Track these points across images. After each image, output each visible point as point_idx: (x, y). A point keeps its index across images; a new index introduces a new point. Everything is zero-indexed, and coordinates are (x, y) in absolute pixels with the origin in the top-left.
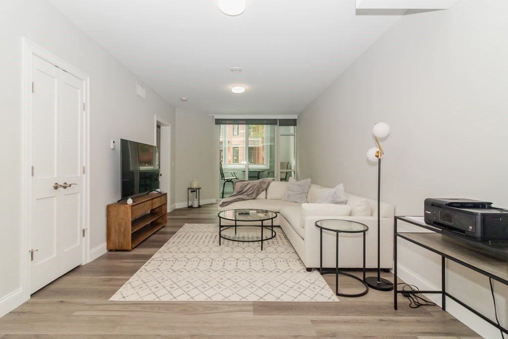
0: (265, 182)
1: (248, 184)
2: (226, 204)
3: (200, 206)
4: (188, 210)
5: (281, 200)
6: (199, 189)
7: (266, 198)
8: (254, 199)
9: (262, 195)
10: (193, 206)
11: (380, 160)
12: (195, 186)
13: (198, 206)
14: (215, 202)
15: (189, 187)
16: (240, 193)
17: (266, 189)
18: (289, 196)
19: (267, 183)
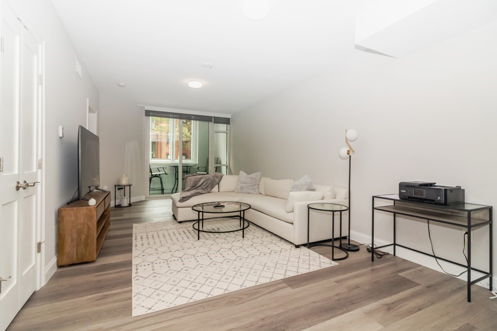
0: (217, 176)
1: (201, 178)
2: (186, 199)
3: (130, 205)
4: (115, 210)
5: (233, 192)
6: (130, 186)
7: (219, 192)
8: (209, 192)
9: (216, 189)
10: (122, 205)
11: (350, 156)
12: (124, 182)
13: (128, 205)
14: (144, 199)
15: (117, 184)
16: (194, 187)
17: (218, 184)
18: (242, 188)
19: (220, 176)
